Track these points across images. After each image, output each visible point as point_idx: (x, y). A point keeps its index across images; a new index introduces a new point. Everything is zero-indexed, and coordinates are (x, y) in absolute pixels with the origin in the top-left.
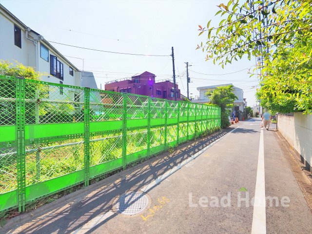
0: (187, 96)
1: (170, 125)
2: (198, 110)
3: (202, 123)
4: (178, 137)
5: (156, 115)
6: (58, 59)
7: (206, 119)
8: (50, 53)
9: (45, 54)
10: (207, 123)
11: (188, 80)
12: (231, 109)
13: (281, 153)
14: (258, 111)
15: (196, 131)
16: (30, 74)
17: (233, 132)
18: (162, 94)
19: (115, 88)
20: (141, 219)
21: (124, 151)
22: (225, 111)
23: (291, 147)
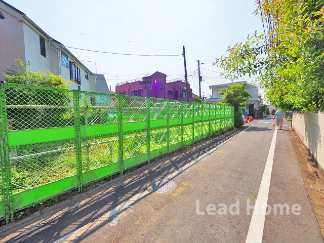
0: (199, 95)
1: (186, 125)
3: (215, 123)
4: (193, 136)
6: (76, 65)
7: (219, 119)
9: (65, 61)
10: (221, 122)
11: (200, 78)
12: (244, 108)
13: (291, 148)
14: (275, 109)
15: (210, 130)
16: (60, 83)
17: (247, 131)
18: (174, 93)
20: (171, 195)
21: (149, 148)
22: (239, 109)
23: (302, 143)
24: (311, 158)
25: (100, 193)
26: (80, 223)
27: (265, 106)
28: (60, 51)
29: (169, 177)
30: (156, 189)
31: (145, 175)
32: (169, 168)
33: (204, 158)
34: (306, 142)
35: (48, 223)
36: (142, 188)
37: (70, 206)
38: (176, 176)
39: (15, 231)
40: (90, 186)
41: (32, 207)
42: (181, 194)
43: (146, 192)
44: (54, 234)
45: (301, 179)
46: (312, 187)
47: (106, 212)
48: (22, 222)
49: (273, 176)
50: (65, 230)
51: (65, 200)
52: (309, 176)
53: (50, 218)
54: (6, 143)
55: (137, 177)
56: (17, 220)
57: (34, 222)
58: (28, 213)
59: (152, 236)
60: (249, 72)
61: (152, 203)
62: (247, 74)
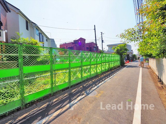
0: (102, 50)
1: (98, 64)
2: (107, 57)
3: (112, 63)
4: (101, 70)
5: (85, 60)
6: (42, 34)
7: (113, 61)
8: (39, 32)
9: (37, 32)
10: (114, 63)
11: (103, 41)
12: (125, 56)
13: (150, 75)
14: (139, 56)
15: (109, 67)
16: (37, 43)
17: (127, 67)
18: (89, 48)
19: (65, 47)
20: (96, 97)
21: (82, 75)
22: (122, 57)
23: (155, 73)
24: (159, 80)
25: (62, 96)
26: (56, 109)
27: (135, 55)
28: (35, 28)
29: (93, 89)
30: (88, 94)
31: (81, 88)
32: (92, 85)
33: (108, 80)
34: (157, 73)
35: (41, 109)
36: (81, 94)
37: (49, 102)
38: (96, 88)
39: (26, 113)
40: (56, 93)
41: (32, 102)
42: (101, 96)
43: (84, 96)
44: (45, 114)
45: (155, 89)
46: (161, 93)
47: (67, 104)
48: (28, 109)
49: (142, 88)
50: (50, 112)
51: (46, 99)
52: (159, 88)
53: (41, 107)
54: (22, 72)
55: (77, 89)
56: (26, 108)
58: (30, 105)
59: (91, 114)
60: (134, 40)
61: (88, 100)
62: (133, 41)
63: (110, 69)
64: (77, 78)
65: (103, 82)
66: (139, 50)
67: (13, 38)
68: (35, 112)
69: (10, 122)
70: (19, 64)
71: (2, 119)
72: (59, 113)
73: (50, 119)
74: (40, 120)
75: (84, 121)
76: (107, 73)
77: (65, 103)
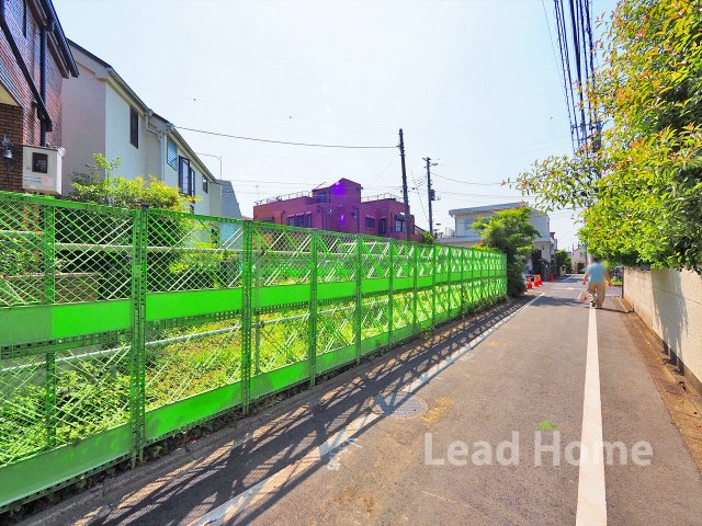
0: (428, 229)
2: (454, 260)
4: (434, 313)
5: (372, 271)
7: (478, 279)
8: (179, 153)
9: (172, 155)
10: (483, 285)
11: (431, 195)
12: (525, 257)
13: (630, 339)
14: (582, 260)
15: (463, 302)
16: (174, 200)
17: (534, 304)
18: (377, 224)
19: (277, 214)
20: (422, 421)
21: (358, 333)
22: (515, 260)
23: (649, 330)
24: (669, 358)
25: (283, 417)
26: (271, 466)
27: (564, 254)
28: (165, 137)
29: (407, 389)
30: (389, 410)
31: (357, 386)
32: (399, 373)
33: (462, 354)
34: (657, 328)
35: (210, 467)
36: (362, 409)
37: (235, 438)
38: (419, 388)
39: (153, 481)
40: (262, 403)
41: (170, 438)
42: (441, 418)
43: (372, 417)
44: (232, 483)
45: (656, 394)
46: (677, 408)
47: (310, 448)
48: (159, 465)
49: (603, 390)
50: (249, 476)
51: (222, 428)
52: (671, 389)
53: (209, 460)
54: (143, 314)
55: (343, 390)
56: (150, 460)
57: (181, 466)
58: (166, 449)
59: (412, 484)
60: (573, 202)
61: (391, 433)
62: (569, 205)
63: (466, 311)
64: (340, 344)
65: (443, 364)
66: (584, 234)
67: (80, 177)
68: (186, 477)
69: (94, 516)
70: (134, 283)
71: (61, 504)
72: (285, 480)
73: (253, 502)
74: (215, 506)
75: (389, 510)
76: (453, 327)
77: (300, 445)
